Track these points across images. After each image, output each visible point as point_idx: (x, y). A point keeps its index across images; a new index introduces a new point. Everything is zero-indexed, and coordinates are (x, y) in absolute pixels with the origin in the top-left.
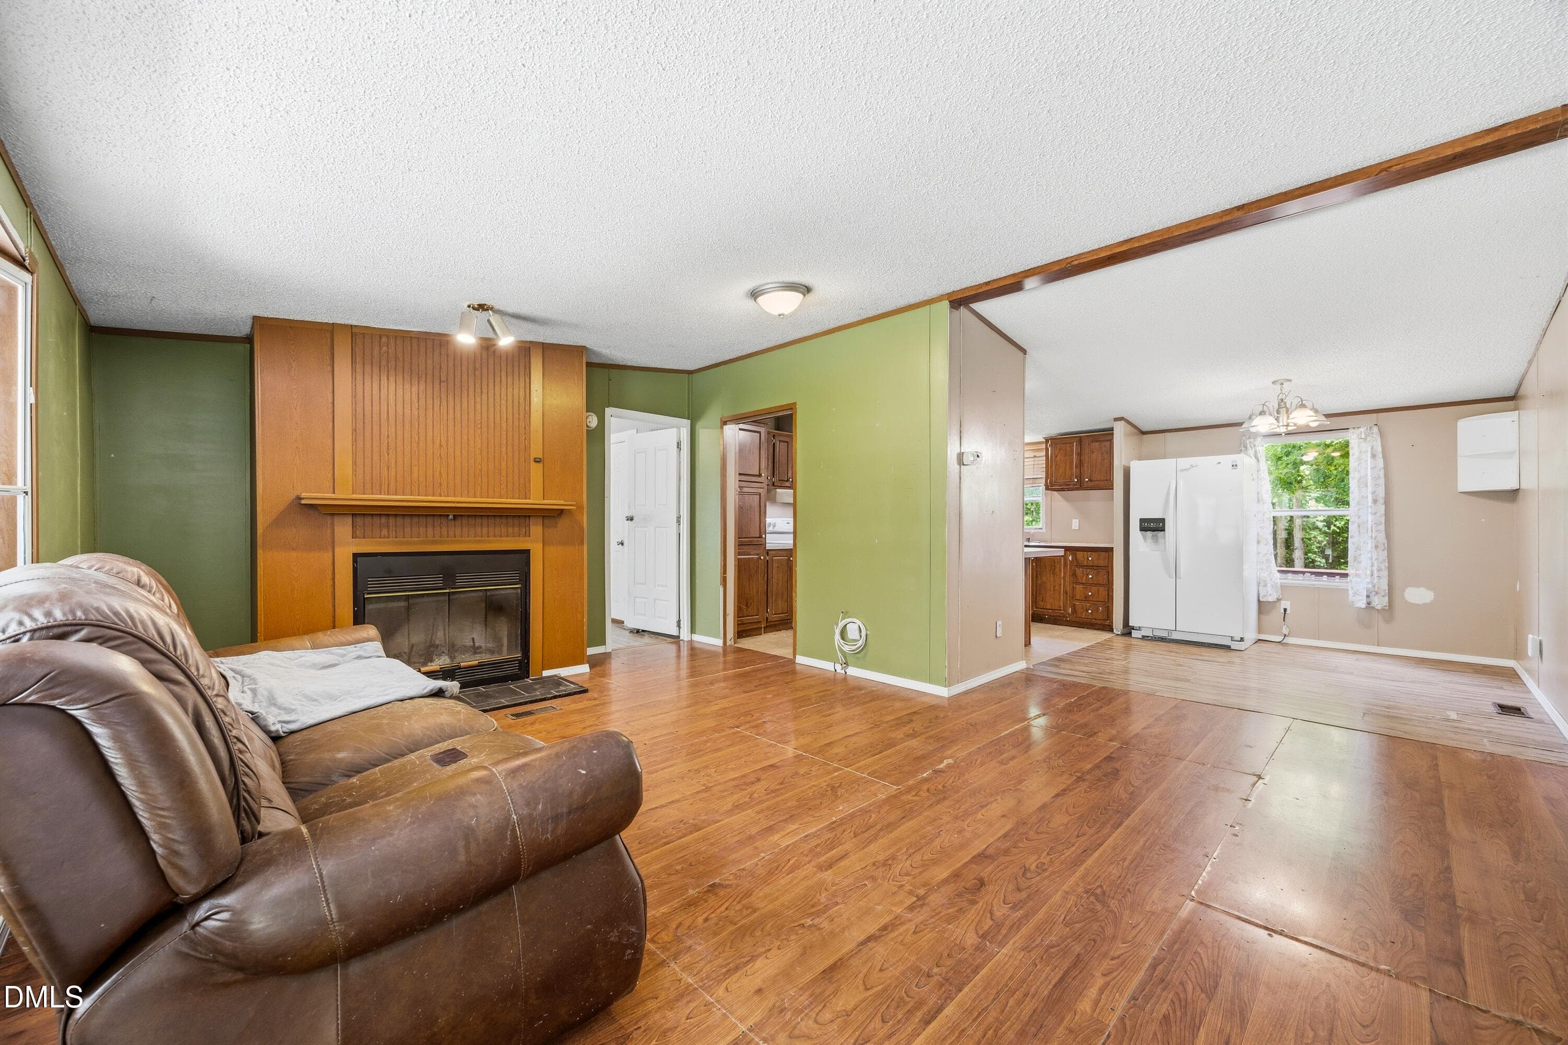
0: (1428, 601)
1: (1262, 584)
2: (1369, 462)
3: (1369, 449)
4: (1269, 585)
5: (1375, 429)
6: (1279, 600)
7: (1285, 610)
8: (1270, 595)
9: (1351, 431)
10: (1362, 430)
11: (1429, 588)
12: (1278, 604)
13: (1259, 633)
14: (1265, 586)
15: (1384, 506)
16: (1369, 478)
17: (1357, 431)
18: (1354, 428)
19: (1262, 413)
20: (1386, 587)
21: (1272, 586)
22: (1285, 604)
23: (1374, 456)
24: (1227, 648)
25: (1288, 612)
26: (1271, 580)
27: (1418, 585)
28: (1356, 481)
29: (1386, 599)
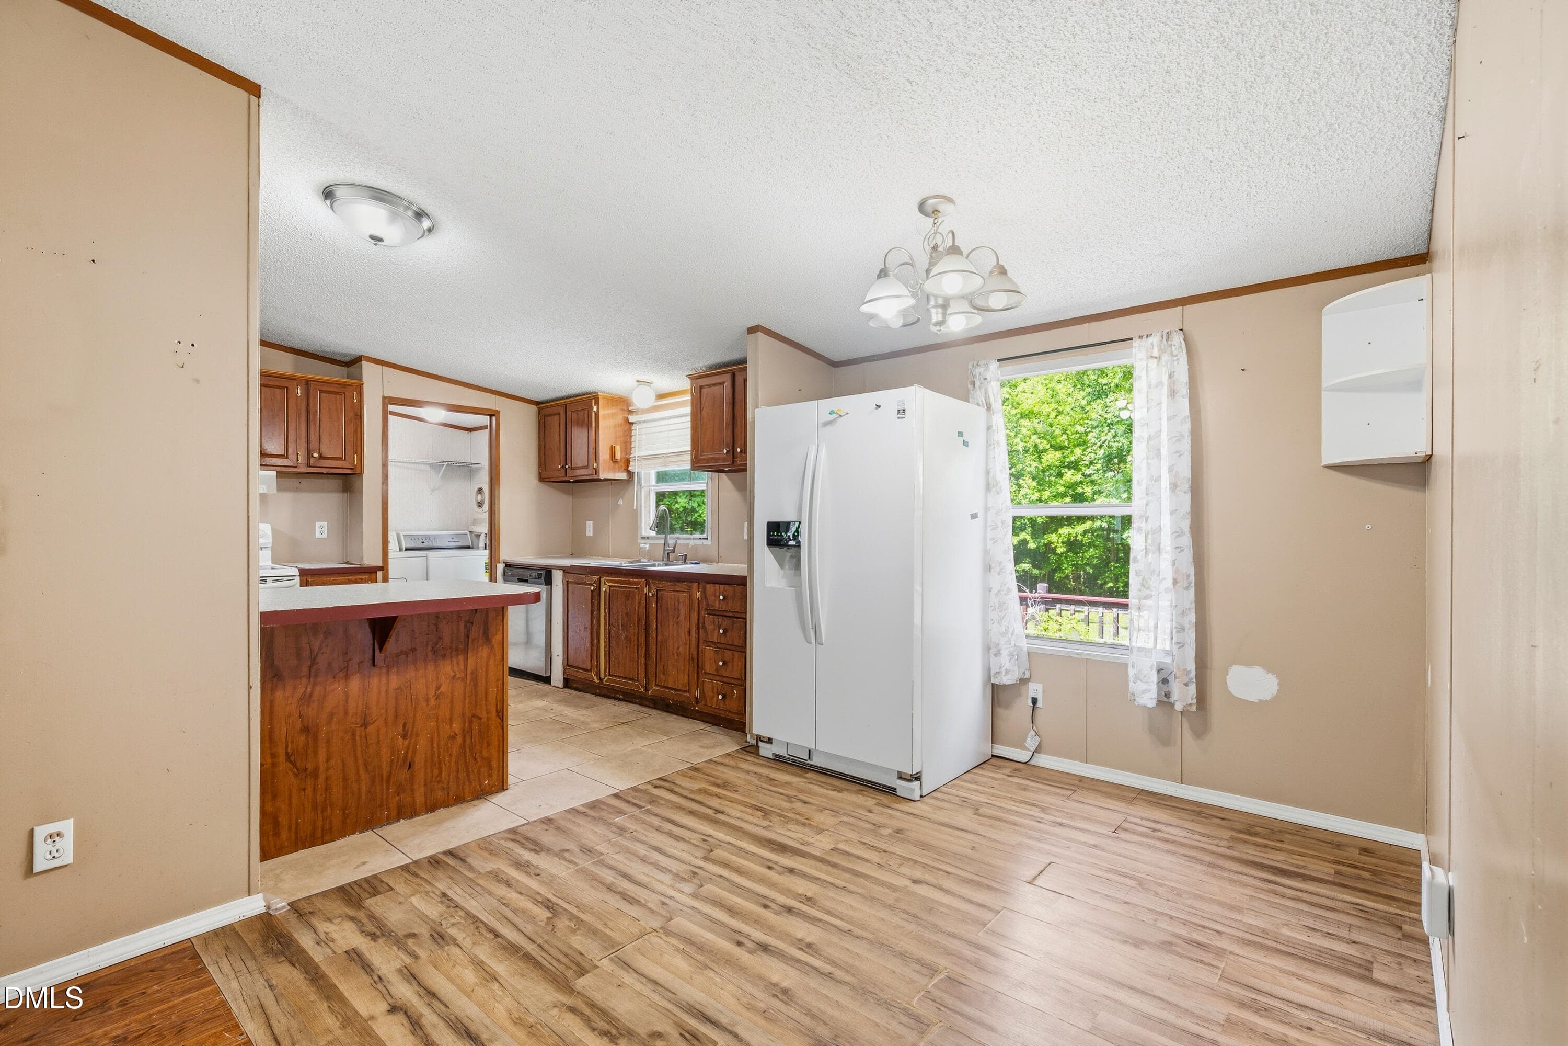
0: (1268, 697)
1: (993, 650)
2: (1164, 406)
3: (1165, 379)
4: (1004, 653)
5: (1178, 339)
6: (1023, 681)
7: (1034, 701)
8: (1007, 672)
9: (1136, 343)
10: (1155, 339)
11: (1269, 669)
12: (1023, 688)
13: (993, 741)
14: (998, 654)
15: (1189, 496)
16: (1164, 436)
17: (1146, 342)
18: (1140, 337)
19: (883, 273)
20: (1192, 666)
21: (1011, 655)
22: (1035, 689)
23: (1173, 393)
24: (890, 791)
25: (1039, 704)
26: (1009, 642)
27: (1248, 663)
28: (1144, 445)
29: (1193, 689)
